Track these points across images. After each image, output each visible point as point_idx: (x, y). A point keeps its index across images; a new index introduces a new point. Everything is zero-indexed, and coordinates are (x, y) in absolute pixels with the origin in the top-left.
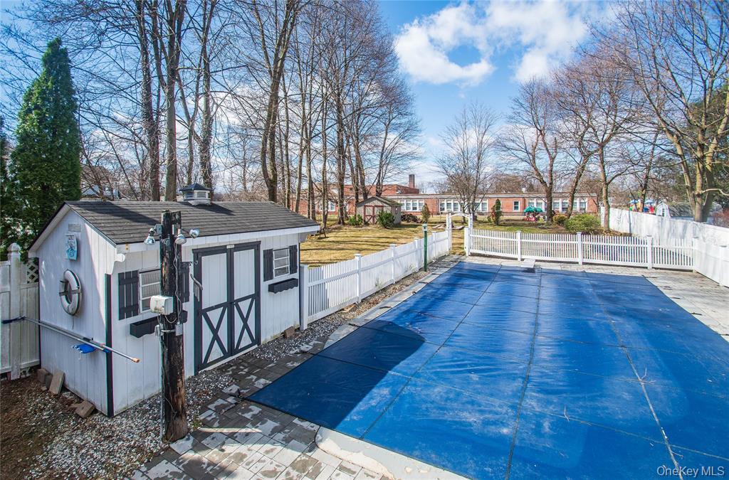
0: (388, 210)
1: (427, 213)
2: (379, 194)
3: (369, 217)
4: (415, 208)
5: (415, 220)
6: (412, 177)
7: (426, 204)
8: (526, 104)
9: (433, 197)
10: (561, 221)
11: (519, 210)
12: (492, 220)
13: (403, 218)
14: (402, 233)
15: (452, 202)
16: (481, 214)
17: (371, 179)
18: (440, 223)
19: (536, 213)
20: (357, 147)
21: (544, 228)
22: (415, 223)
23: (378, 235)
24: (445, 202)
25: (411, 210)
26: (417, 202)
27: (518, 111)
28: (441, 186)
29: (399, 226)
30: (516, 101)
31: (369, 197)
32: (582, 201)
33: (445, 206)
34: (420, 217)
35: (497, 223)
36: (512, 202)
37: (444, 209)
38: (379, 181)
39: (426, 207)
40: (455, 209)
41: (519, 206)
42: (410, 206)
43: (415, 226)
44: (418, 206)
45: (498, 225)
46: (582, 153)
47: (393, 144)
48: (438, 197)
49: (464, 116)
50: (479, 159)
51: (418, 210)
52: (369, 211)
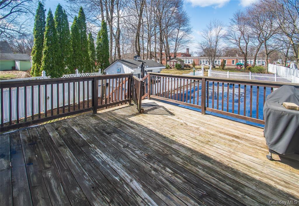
0: (179, 63)
1: (194, 65)
2: (175, 57)
3: (172, 66)
4: (189, 63)
5: (189, 67)
6: (188, 49)
7: (194, 61)
8: (236, 21)
9: (197, 58)
10: (249, 69)
11: (234, 64)
12: (221, 68)
13: (185, 66)
14: (185, 72)
15: (205, 60)
16: (217, 65)
17: (172, 51)
18: (199, 68)
19: (241, 65)
20: (167, 39)
21: (242, 71)
22: (190, 68)
23: (176, 72)
24: (202, 60)
25: (188, 63)
26: (190, 60)
27: (233, 24)
28: (200, 53)
29: (183, 69)
30: (232, 20)
31: (171, 58)
32: (259, 61)
33: (202, 62)
34: (192, 66)
35: (223, 69)
36: (231, 61)
37: (201, 63)
38: (175, 52)
39: (194, 62)
40: (206, 63)
41: (235, 62)
42: (188, 61)
43: (190, 69)
44: (190, 62)
45: (223, 70)
46: (259, 41)
47: (181, 37)
48: (199, 58)
49: (210, 25)
50: (216, 43)
51: (190, 63)
52: (172, 63)
